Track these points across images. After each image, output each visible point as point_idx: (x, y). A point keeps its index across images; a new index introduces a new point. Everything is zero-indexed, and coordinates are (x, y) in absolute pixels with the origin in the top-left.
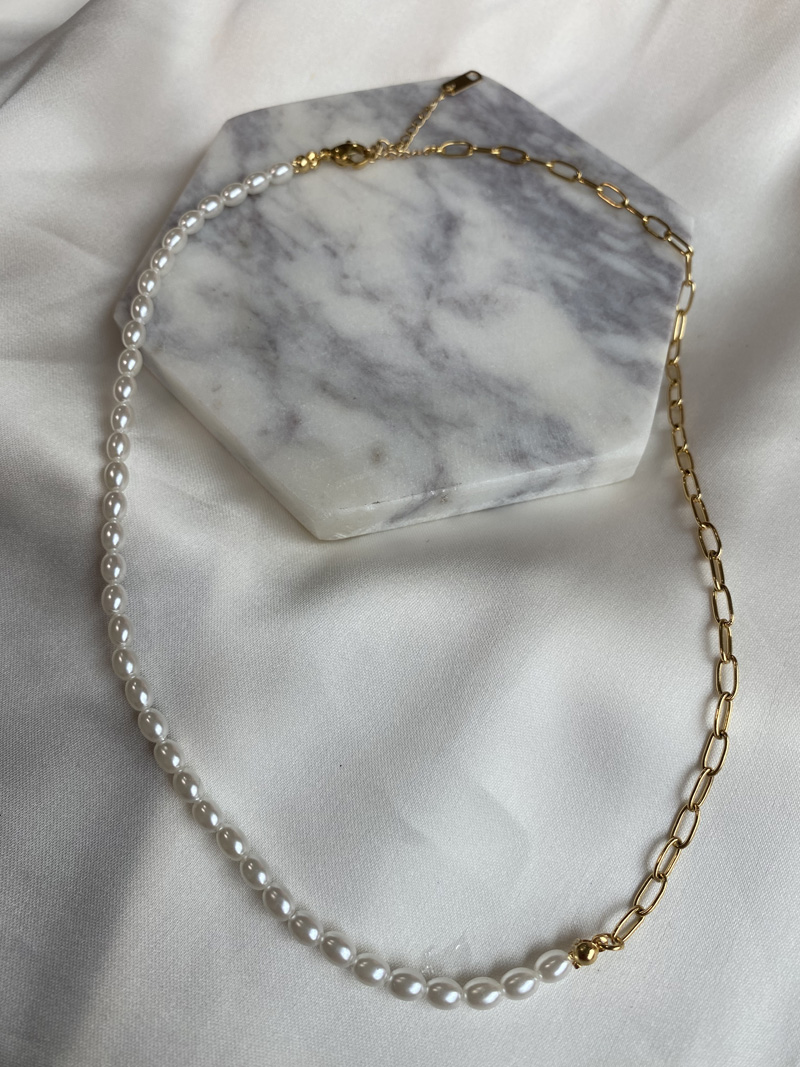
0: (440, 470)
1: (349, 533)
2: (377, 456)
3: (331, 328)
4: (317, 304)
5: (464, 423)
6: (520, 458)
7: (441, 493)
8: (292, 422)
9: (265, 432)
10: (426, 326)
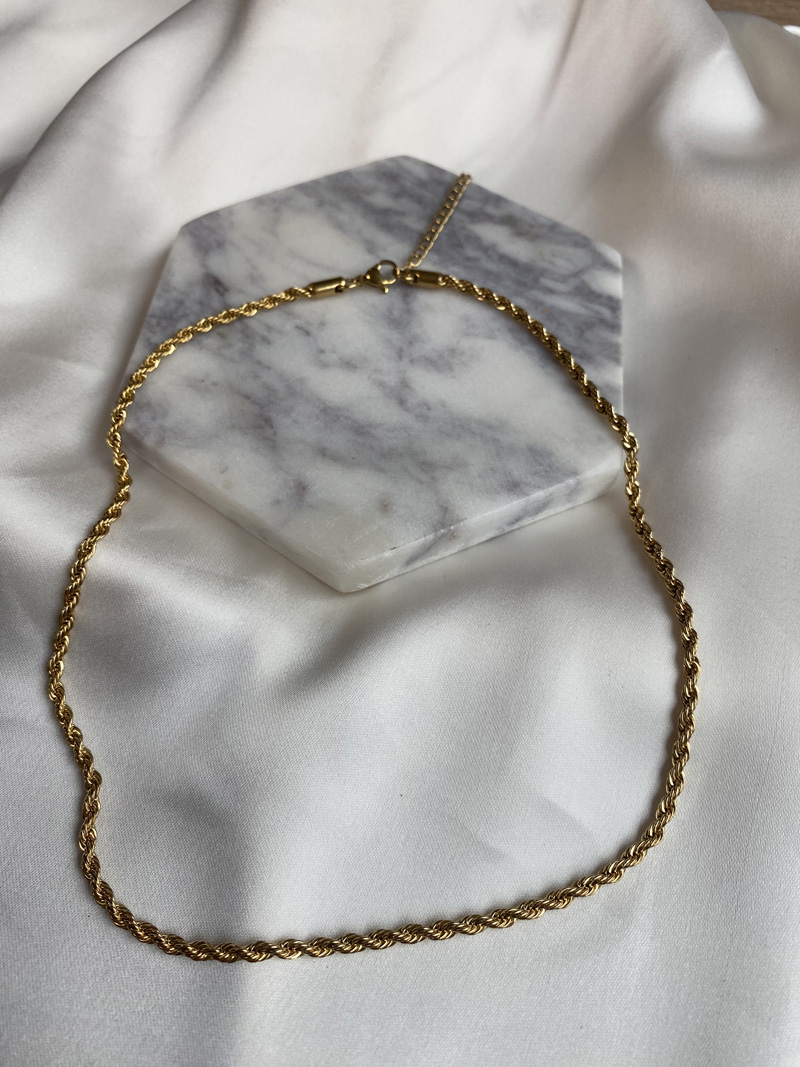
0: (445, 510)
1: (370, 582)
2: (385, 507)
3: (318, 399)
4: (302, 380)
5: (457, 464)
6: (514, 487)
7: (450, 530)
8: (301, 489)
9: (277, 502)
10: (405, 384)
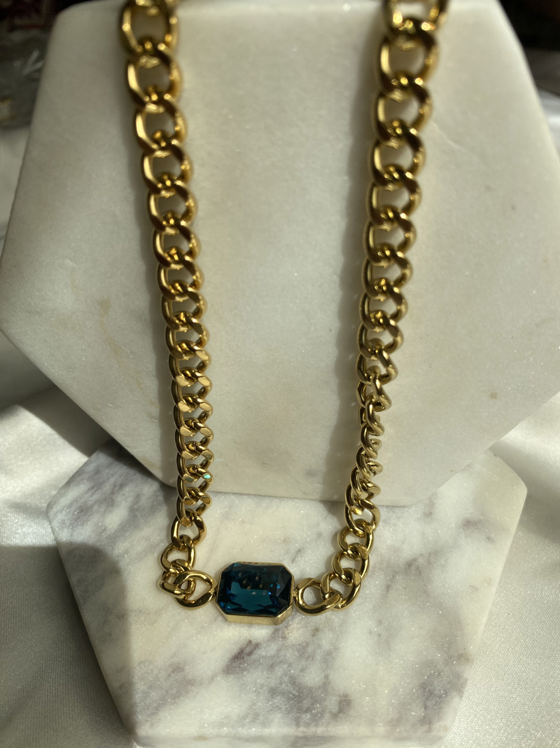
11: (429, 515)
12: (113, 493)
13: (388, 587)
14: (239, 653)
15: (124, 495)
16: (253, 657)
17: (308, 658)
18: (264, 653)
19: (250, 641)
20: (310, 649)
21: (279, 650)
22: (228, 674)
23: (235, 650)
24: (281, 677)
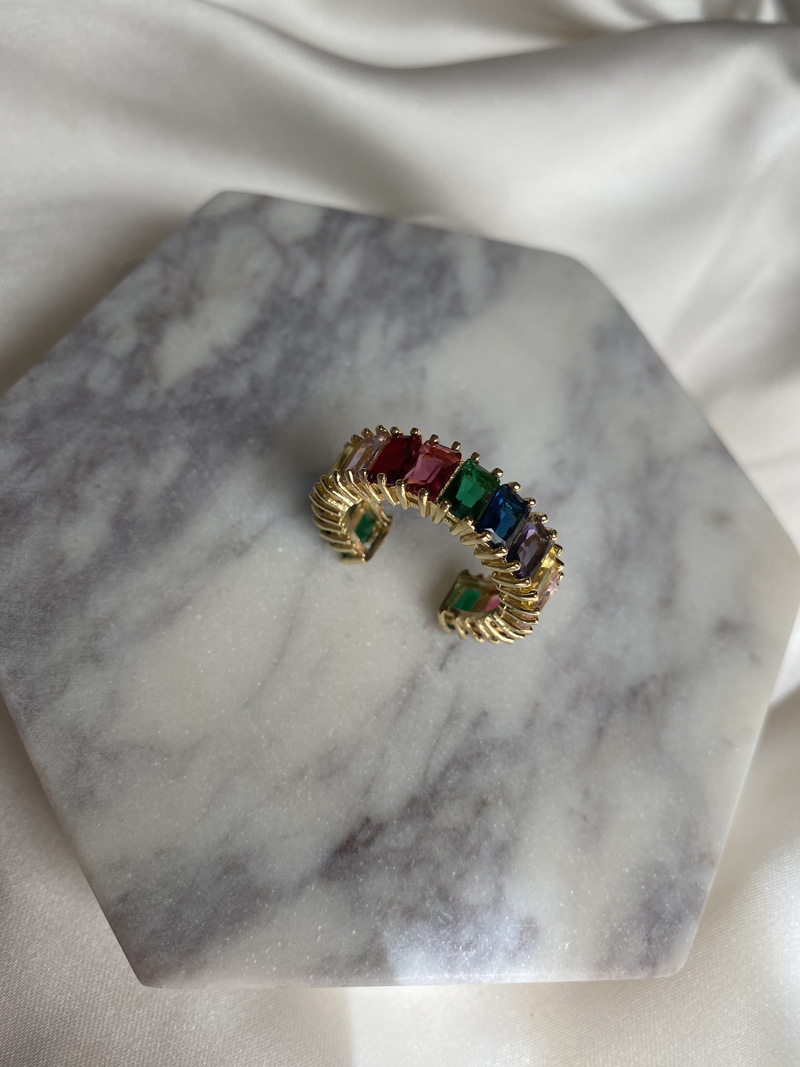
11: (666, 603)
12: (72, 478)
13: (600, 732)
14: (348, 842)
15: (98, 486)
16: (375, 849)
17: (469, 854)
18: (393, 844)
19: (368, 820)
20: (473, 840)
21: (419, 839)
22: (329, 878)
23: (341, 834)
24: (423, 889)
